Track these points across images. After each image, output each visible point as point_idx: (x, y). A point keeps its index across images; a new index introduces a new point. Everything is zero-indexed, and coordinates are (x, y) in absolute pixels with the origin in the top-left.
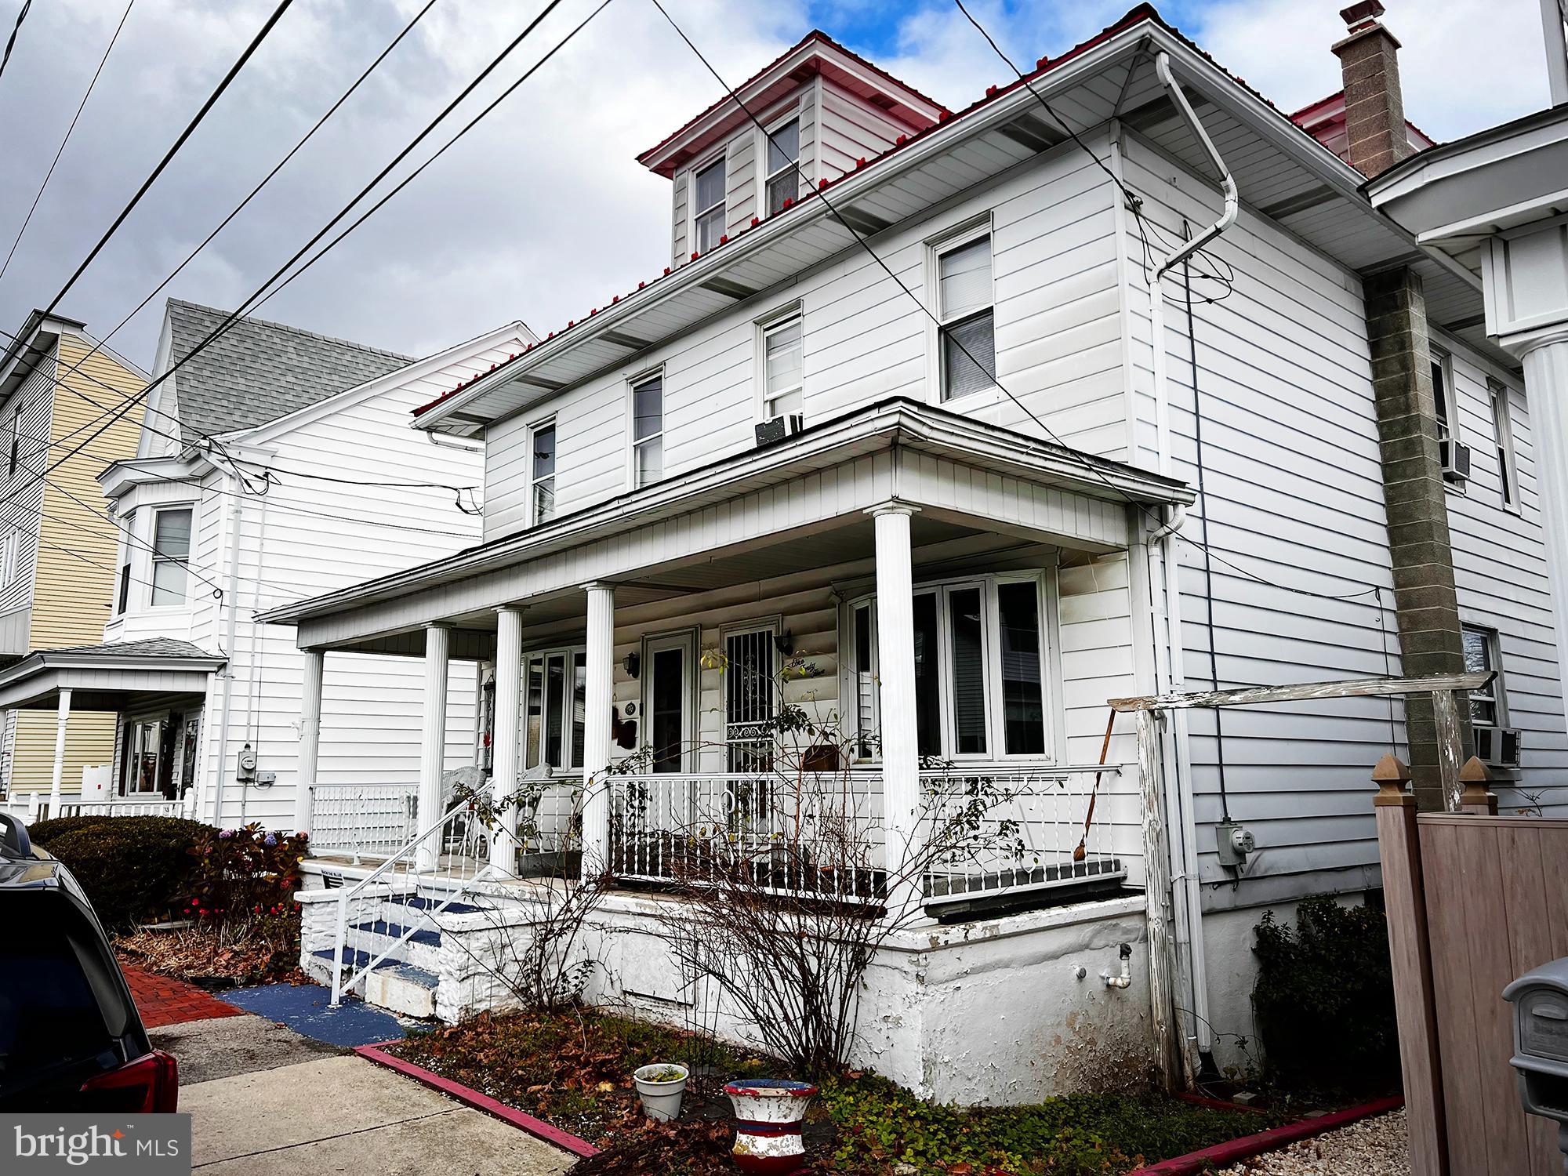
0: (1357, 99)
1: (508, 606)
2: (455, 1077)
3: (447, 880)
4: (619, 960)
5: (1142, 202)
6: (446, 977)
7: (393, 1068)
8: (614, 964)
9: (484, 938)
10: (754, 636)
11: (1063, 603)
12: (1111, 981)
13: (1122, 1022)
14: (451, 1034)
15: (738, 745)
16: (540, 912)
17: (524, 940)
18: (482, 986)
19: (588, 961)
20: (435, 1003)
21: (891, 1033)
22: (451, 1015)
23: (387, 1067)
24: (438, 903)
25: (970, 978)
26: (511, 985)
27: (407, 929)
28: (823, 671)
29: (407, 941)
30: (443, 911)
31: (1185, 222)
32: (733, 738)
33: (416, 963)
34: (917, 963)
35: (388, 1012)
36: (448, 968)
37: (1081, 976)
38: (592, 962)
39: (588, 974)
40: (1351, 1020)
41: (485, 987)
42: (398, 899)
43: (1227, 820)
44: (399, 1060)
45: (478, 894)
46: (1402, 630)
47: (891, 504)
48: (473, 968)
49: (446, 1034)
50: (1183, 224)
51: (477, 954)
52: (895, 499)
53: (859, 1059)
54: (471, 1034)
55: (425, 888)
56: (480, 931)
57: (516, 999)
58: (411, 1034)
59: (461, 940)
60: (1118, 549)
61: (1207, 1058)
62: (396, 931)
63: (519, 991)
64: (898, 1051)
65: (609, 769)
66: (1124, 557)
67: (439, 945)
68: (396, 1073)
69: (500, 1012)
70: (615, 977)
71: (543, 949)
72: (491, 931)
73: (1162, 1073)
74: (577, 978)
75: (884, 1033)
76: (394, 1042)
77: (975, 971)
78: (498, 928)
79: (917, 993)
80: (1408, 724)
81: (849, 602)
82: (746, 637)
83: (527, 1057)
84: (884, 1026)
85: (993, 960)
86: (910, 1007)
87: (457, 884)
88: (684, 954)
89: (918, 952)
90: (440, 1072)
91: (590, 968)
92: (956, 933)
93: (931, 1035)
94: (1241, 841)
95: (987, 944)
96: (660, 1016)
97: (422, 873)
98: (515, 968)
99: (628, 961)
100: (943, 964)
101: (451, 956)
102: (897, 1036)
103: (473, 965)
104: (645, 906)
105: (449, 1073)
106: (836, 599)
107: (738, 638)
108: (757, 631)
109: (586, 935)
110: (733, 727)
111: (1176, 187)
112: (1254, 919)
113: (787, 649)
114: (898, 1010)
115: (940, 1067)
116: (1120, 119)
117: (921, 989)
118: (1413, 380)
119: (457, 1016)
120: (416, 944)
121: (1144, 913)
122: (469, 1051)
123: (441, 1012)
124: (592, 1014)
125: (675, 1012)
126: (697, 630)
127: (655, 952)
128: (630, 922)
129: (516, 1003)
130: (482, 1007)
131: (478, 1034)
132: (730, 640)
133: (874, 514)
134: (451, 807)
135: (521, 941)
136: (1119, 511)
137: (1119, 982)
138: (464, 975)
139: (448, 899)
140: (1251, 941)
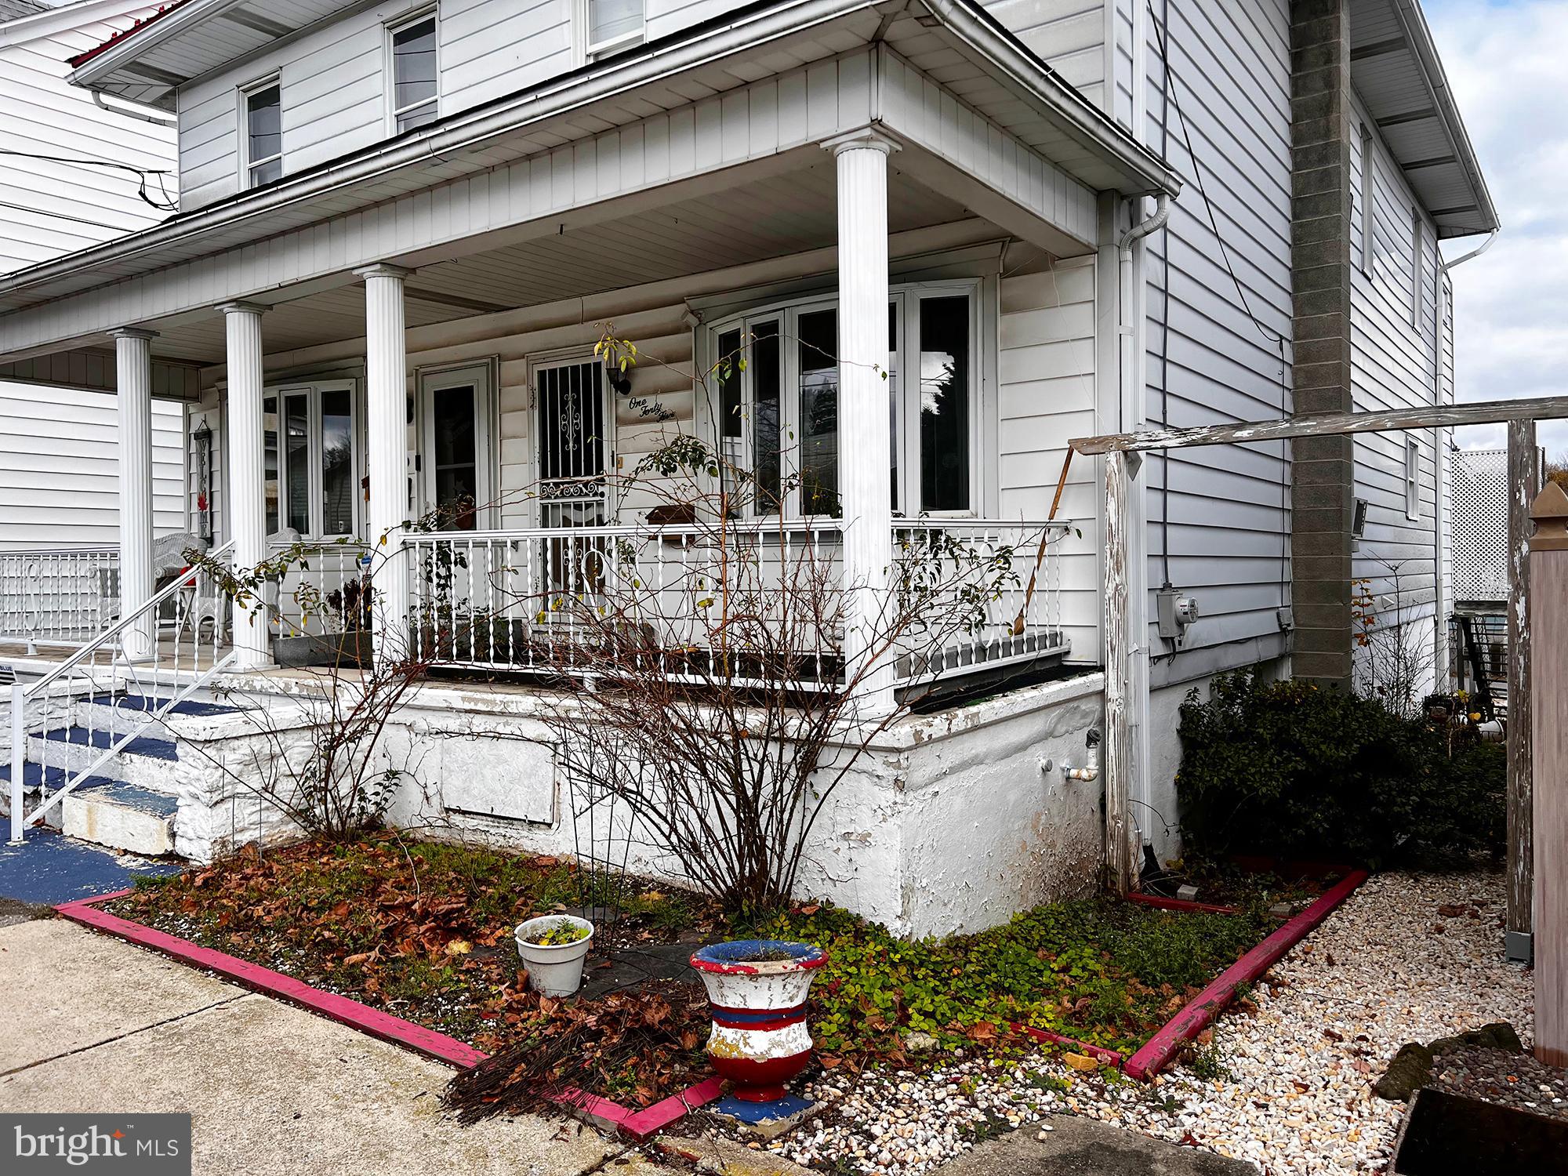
1: (240, 303)
2: (224, 946)
3: (173, 672)
4: (437, 770)
6: (189, 801)
7: (122, 936)
8: (430, 774)
9: (244, 748)
10: (575, 369)
11: (1004, 322)
12: (1073, 772)
13: (1077, 819)
14: (206, 881)
15: (555, 506)
16: (324, 711)
17: (300, 750)
18: (247, 812)
19: (390, 771)
20: (173, 835)
21: (854, 854)
22: (199, 850)
23: (112, 934)
24: (165, 701)
25: (948, 780)
26: (285, 807)
27: (119, 737)
28: (672, 415)
29: (121, 752)
30: (170, 712)
32: (548, 497)
33: (136, 781)
34: (897, 765)
35: (100, 848)
36: (192, 789)
37: (1046, 770)
38: (397, 773)
39: (393, 788)
40: (1291, 802)
41: (248, 811)
42: (102, 698)
43: (1167, 586)
44: (130, 924)
45: (233, 690)
46: (1296, 387)
47: (867, 132)
48: (230, 787)
49: (199, 881)
51: (234, 769)
52: (876, 123)
53: (808, 888)
54: (236, 877)
55: (141, 683)
56: (236, 738)
57: (292, 825)
58: (142, 884)
59: (210, 751)
60: (1090, 251)
61: (1148, 850)
62: (102, 740)
63: (296, 814)
64: (865, 875)
65: (407, 525)
66: (1091, 262)
67: (175, 758)
68: (128, 942)
69: (270, 842)
70: (431, 791)
71: (330, 760)
72: (254, 739)
73: (1116, 874)
74: (377, 794)
75: (844, 853)
76: (118, 894)
77: (953, 770)
78: (265, 733)
79: (896, 803)
80: (1293, 488)
81: (710, 325)
82: (564, 370)
83: (330, 909)
84: (844, 845)
85: (970, 756)
86: (885, 820)
87: (192, 679)
88: (571, 764)
89: (899, 751)
90: (199, 939)
91: (394, 781)
92: (938, 724)
93: (910, 852)
94: (1186, 609)
95: (965, 736)
96: (501, 839)
97: (134, 663)
98: (291, 784)
99: (451, 771)
100: (924, 765)
101: (194, 773)
102: (862, 857)
103: (229, 783)
104: (476, 701)
105: (214, 940)
106: (692, 320)
107: (553, 372)
108: (580, 362)
109: (393, 738)
110: (548, 484)
112: (1178, 697)
113: (623, 385)
114: (865, 822)
115: (919, 894)
117: (899, 798)
118: (1336, 101)
119: (210, 853)
120: (134, 756)
121: (1102, 693)
122: (239, 905)
123: (183, 847)
124: (402, 840)
125: (525, 833)
126: (493, 362)
127: (492, 758)
128: (453, 723)
129: (294, 830)
130: (244, 838)
131: (246, 878)
132: (542, 374)
133: (838, 150)
134: (161, 583)
135: (296, 750)
136: (1091, 199)
137: (1084, 774)
138: (216, 797)
139: (176, 697)
140: (1176, 722)
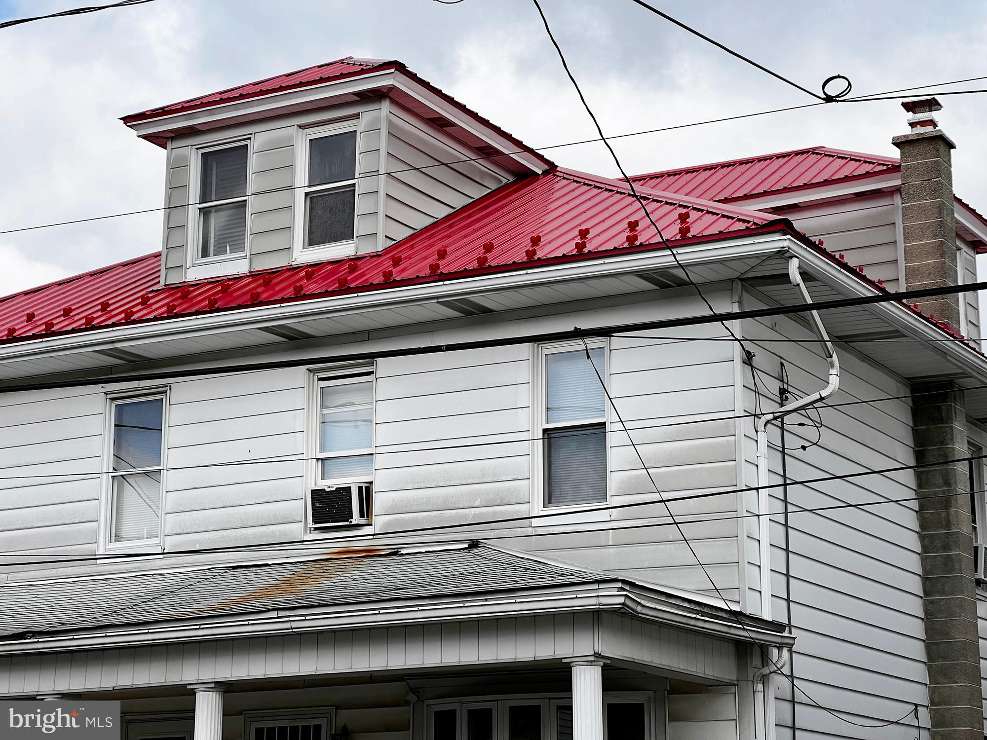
0: (912, 199)
5: (755, 356)
11: (671, 729)
31: (782, 364)
50: (779, 365)
52: (596, 655)
60: (729, 684)
66: (734, 691)
81: (427, 702)
82: (282, 729)
106: (412, 697)
107: (270, 730)
108: (300, 724)
111: (776, 331)
116: (742, 280)
132: (258, 731)
133: (574, 663)
